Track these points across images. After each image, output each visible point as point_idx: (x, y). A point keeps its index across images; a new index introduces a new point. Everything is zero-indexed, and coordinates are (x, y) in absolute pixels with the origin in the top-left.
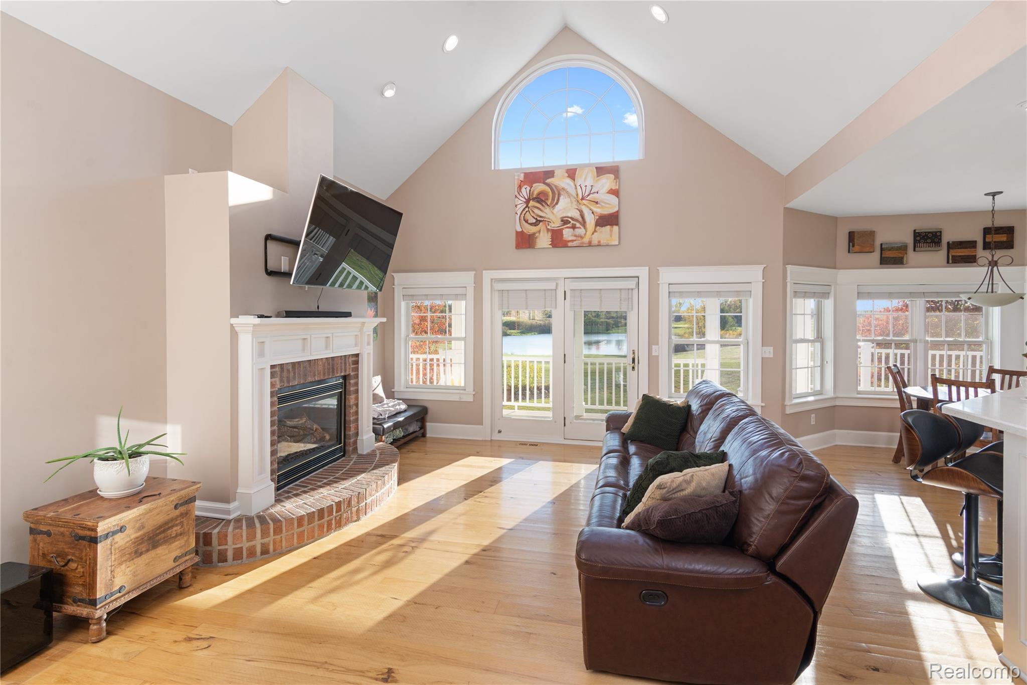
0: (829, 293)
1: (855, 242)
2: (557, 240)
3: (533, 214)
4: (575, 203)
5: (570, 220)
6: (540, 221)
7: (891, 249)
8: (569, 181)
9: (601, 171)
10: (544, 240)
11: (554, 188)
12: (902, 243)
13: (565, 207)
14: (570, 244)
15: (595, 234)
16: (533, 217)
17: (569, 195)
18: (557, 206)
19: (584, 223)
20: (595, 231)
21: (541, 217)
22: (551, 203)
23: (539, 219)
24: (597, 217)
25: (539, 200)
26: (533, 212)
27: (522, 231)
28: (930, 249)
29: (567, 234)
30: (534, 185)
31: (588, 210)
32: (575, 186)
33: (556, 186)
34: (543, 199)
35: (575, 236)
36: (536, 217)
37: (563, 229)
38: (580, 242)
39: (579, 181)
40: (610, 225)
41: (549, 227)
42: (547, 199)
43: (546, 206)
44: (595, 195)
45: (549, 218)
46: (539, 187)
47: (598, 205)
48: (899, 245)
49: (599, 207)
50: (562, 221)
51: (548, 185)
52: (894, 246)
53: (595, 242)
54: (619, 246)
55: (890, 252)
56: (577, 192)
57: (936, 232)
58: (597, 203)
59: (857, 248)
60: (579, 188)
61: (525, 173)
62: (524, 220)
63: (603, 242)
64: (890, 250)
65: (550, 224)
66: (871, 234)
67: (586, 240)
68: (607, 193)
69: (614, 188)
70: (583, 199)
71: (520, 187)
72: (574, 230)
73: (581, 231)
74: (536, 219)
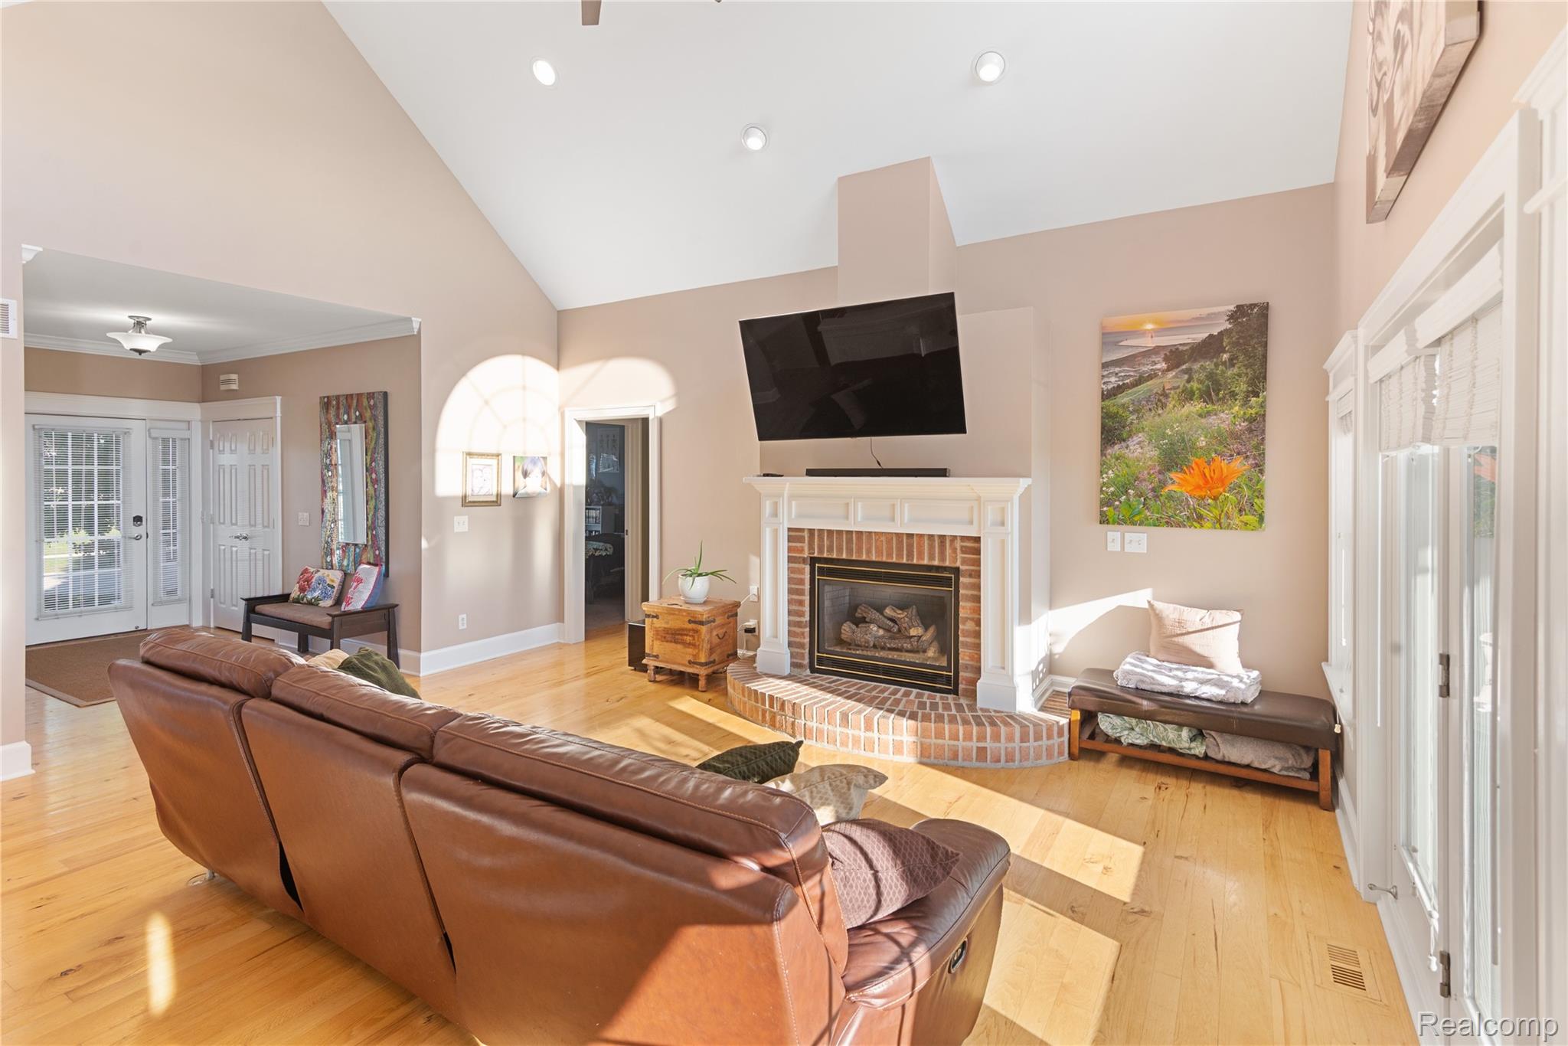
14: (1400, 140)
19: (1412, 17)
29: (1397, 98)
35: (1403, 93)
37: (1393, 85)
41: (1385, 97)
67: (1413, 93)
72: (1402, 66)
73: (1407, 60)
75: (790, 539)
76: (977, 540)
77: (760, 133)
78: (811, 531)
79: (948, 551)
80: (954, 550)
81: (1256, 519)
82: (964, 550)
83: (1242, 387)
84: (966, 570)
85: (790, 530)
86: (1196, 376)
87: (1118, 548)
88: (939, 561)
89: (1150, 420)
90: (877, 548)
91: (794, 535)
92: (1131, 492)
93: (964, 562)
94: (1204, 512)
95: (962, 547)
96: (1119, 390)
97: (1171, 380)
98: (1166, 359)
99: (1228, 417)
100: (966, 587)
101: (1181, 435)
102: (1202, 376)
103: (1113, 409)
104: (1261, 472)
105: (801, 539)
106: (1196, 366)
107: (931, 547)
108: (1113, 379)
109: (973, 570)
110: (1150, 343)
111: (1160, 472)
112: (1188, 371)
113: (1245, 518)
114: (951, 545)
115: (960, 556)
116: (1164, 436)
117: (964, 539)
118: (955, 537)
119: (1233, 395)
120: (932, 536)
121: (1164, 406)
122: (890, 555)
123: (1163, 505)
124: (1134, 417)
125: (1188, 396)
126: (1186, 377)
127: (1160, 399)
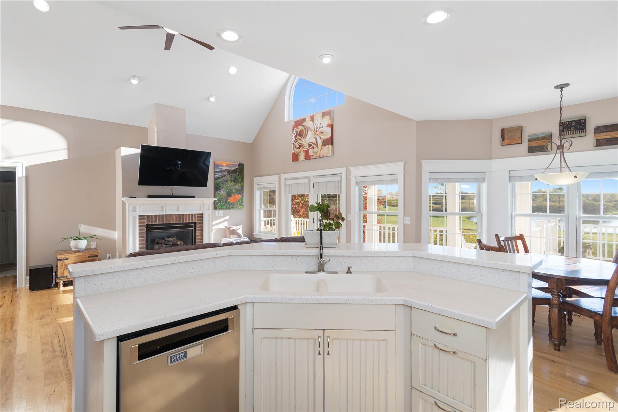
0: (484, 178)
1: (505, 137)
2: (307, 157)
3: (298, 143)
4: (314, 134)
5: (312, 144)
6: (301, 146)
7: (537, 139)
8: (311, 122)
9: (324, 114)
10: (302, 156)
11: (306, 127)
12: (547, 133)
13: (310, 138)
14: (312, 157)
15: (322, 150)
16: (298, 144)
17: (311, 130)
18: (307, 137)
19: (317, 145)
20: (322, 149)
21: (301, 144)
22: (304, 136)
23: (300, 145)
24: (322, 141)
25: (300, 135)
26: (298, 141)
27: (294, 152)
28: (573, 136)
29: (311, 152)
30: (298, 127)
31: (319, 137)
32: (314, 125)
33: (306, 126)
34: (302, 134)
35: (314, 153)
36: (299, 144)
37: (309, 149)
38: (315, 156)
39: (315, 122)
40: (328, 145)
41: (304, 149)
42: (303, 134)
43: (302, 137)
44: (322, 128)
45: (304, 144)
46: (300, 128)
47: (323, 134)
48: (543, 135)
49: (323, 135)
50: (309, 145)
51: (303, 126)
52: (538, 136)
53: (322, 155)
54: (333, 156)
55: (535, 142)
56: (314, 128)
57: (580, 121)
58: (322, 133)
59: (506, 141)
60: (315, 125)
61: (295, 121)
62: (295, 146)
63: (325, 155)
64: (535, 140)
65: (305, 147)
66: (520, 129)
67: (318, 154)
68: (327, 126)
69: (329, 123)
70: (317, 132)
71: (293, 129)
72: (313, 149)
73: (316, 150)
74: (299, 145)
75: (140, 219)
76: (202, 214)
77: (137, 79)
78: (148, 216)
79: (194, 218)
80: (195, 218)
81: (242, 207)
82: (198, 217)
83: (240, 180)
84: (198, 223)
85: (139, 216)
86: (233, 177)
87: (218, 215)
88: (191, 221)
89: (225, 186)
90: (172, 219)
91: (141, 218)
92: (221, 202)
93: (198, 220)
94: (234, 206)
95: (197, 216)
96: (219, 178)
97: (228, 177)
98: (228, 172)
99: (238, 186)
100: (198, 227)
101: (230, 189)
102: (234, 177)
103: (218, 183)
104: (243, 197)
105: (144, 219)
106: (233, 175)
107: (189, 217)
108: (218, 176)
109: (200, 222)
110: (225, 168)
111: (227, 197)
112: (231, 176)
113: (241, 207)
114: (194, 216)
115: (197, 219)
116: (227, 189)
117: (198, 214)
118: (195, 214)
119: (239, 181)
120: (189, 214)
121: (227, 183)
122: (176, 221)
123: (227, 204)
124: (222, 185)
125: (231, 181)
126: (231, 177)
127: (226, 181)
